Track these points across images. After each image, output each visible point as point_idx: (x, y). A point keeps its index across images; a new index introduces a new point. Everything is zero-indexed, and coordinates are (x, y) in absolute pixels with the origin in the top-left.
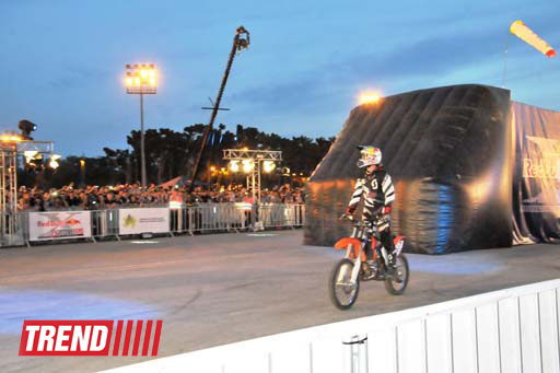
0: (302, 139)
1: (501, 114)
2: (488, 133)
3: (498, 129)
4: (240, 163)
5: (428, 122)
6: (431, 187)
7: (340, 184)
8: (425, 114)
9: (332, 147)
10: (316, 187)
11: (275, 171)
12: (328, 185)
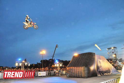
0: (66, 61)
1: (94, 56)
2: (93, 59)
3: (94, 59)
4: (57, 65)
5: (84, 58)
6: (85, 68)
7: (71, 68)
8: (83, 57)
9: (70, 62)
10: (68, 68)
11: (62, 66)
12: (70, 68)
